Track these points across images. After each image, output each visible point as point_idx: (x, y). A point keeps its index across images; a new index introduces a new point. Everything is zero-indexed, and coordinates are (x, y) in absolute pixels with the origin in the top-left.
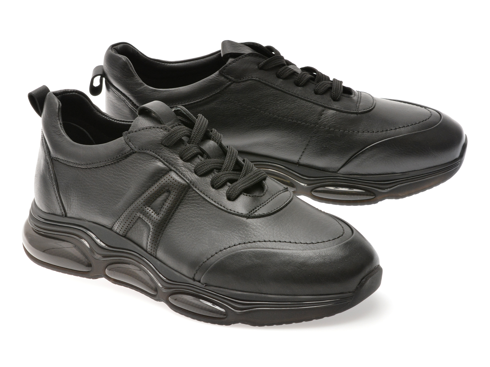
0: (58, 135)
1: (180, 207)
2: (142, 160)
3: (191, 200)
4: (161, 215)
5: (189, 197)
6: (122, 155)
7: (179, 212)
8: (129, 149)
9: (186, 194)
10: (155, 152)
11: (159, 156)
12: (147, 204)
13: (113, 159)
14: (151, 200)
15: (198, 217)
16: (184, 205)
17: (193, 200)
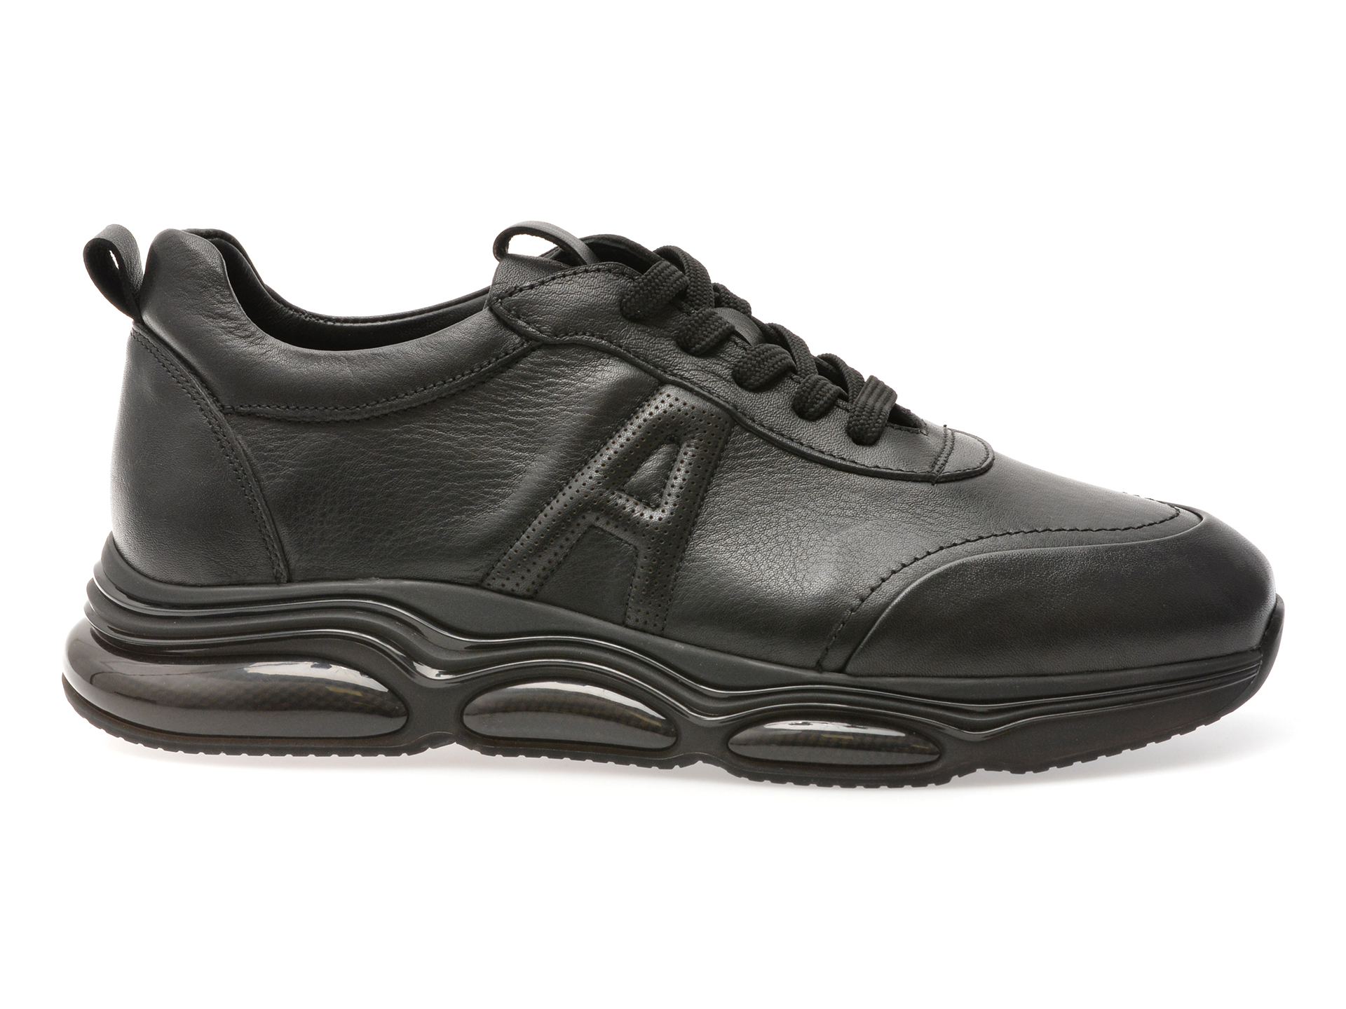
0: (243, 337)
1: (714, 482)
2: (567, 366)
3: (744, 456)
4: (668, 508)
5: (738, 450)
6: (497, 359)
7: (715, 494)
8: (517, 341)
9: (727, 444)
10: (607, 336)
11: (621, 347)
12: (614, 484)
13: (470, 374)
14: (626, 471)
15: (778, 500)
16: (727, 473)
17: (752, 456)
